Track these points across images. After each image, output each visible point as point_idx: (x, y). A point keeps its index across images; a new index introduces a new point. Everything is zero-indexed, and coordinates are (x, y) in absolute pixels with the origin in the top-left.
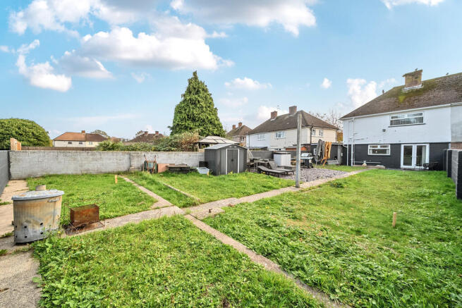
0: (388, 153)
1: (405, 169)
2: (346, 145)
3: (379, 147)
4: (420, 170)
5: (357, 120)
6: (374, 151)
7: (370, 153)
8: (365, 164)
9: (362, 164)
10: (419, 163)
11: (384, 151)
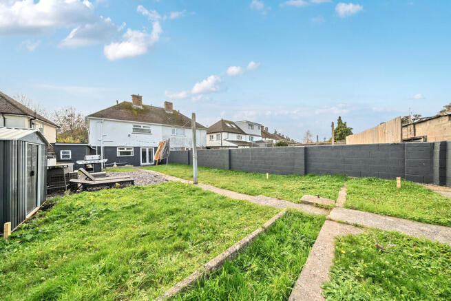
0: (132, 155)
1: (144, 166)
2: (95, 147)
3: (125, 150)
4: (152, 165)
5: (106, 122)
6: (121, 153)
7: (118, 155)
8: (115, 166)
9: (113, 165)
10: (150, 161)
11: (129, 153)
